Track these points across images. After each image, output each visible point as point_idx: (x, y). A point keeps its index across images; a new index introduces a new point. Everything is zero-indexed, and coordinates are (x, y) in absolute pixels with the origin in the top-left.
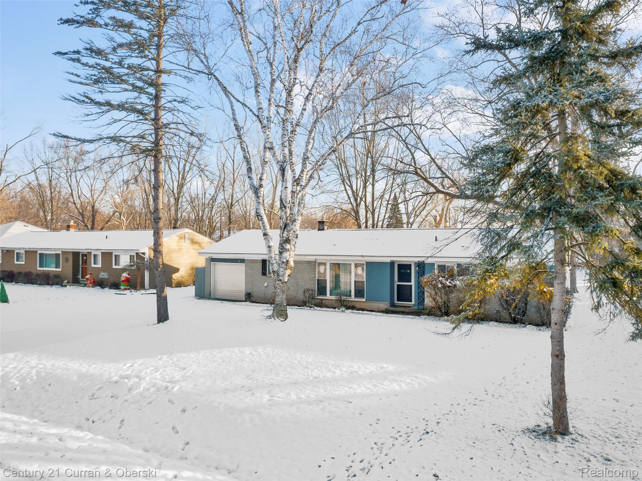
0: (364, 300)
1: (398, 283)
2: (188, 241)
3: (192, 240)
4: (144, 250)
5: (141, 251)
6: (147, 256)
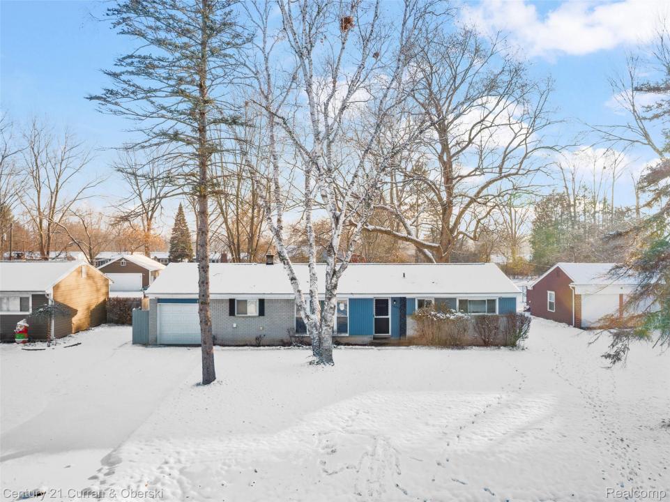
0: (348, 335)
1: (375, 317)
2: (84, 275)
3: (87, 274)
4: (50, 291)
5: (48, 292)
6: (51, 297)
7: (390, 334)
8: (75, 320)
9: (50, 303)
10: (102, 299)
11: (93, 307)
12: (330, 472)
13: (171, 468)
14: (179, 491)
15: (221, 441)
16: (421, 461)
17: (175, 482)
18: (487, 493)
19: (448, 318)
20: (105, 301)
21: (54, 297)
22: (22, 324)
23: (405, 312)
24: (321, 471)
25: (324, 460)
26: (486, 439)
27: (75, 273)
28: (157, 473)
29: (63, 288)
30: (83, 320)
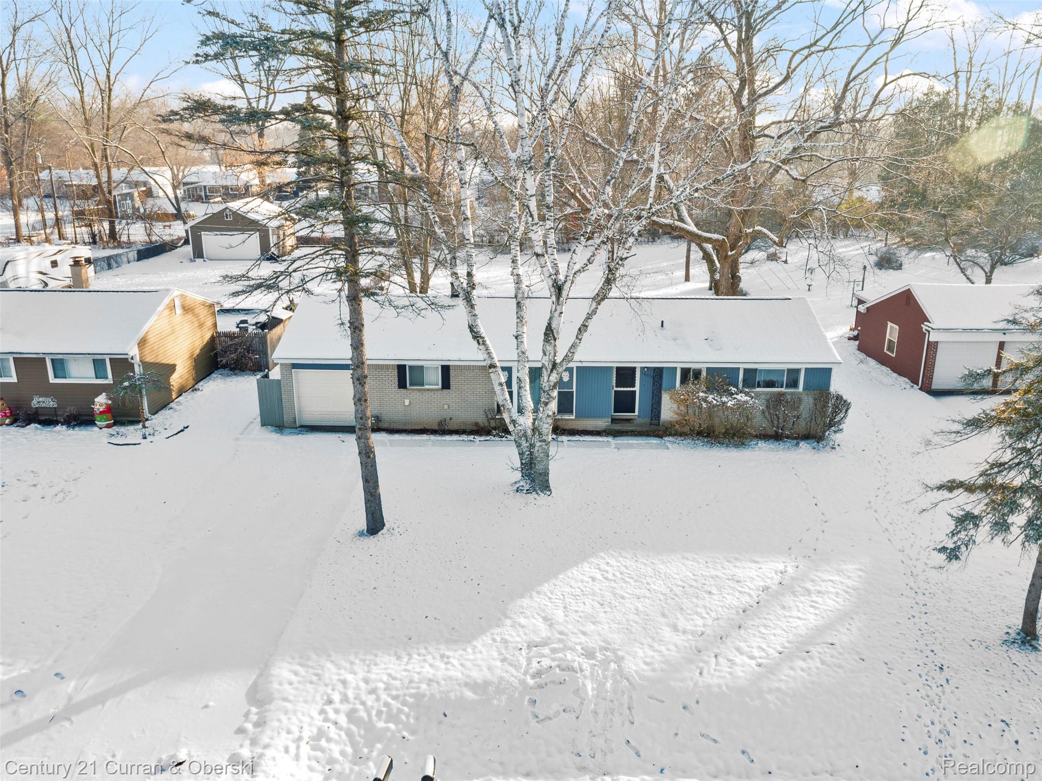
0: (573, 417)
1: (616, 389)
2: (179, 311)
3: (183, 307)
4: (133, 351)
5: (131, 354)
6: (137, 360)
7: (636, 413)
8: (176, 380)
9: (138, 369)
10: (208, 336)
11: (198, 352)
12: (541, 717)
13: (337, 711)
14: (349, 750)
15: (399, 658)
16: (662, 701)
17: (343, 734)
18: (744, 758)
19: (724, 403)
20: (213, 339)
21: (140, 358)
22: (101, 400)
23: (661, 385)
24: (530, 717)
25: (534, 698)
26: (753, 663)
27: (167, 312)
28: (318, 720)
29: (152, 339)
30: (186, 376)
